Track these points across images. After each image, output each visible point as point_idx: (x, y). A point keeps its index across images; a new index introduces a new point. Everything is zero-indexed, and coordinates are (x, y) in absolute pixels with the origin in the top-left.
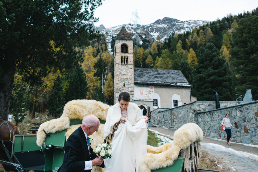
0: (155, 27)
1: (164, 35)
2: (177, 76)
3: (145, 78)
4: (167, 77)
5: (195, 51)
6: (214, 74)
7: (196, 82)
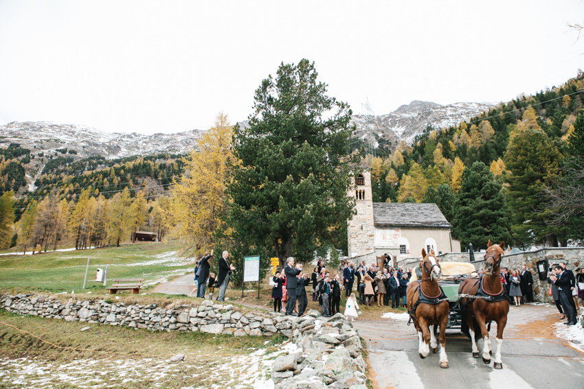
0: (399, 117)
1: (413, 130)
2: (431, 212)
3: (388, 217)
4: (417, 214)
5: (463, 161)
6: (486, 205)
7: (460, 217)
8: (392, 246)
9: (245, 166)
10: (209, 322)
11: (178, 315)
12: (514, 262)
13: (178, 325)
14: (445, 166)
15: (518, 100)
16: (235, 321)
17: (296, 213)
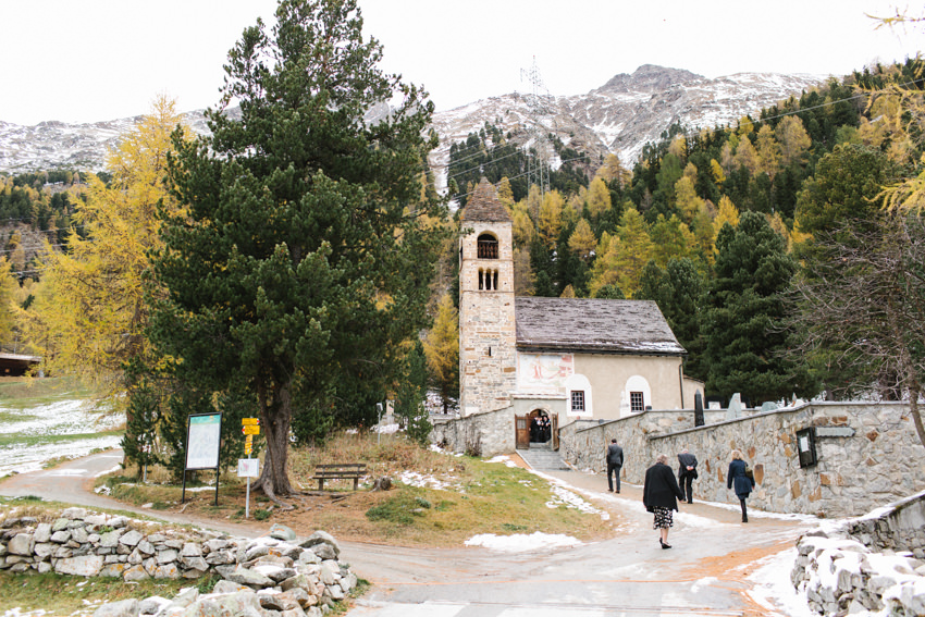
0: (608, 102)
1: (641, 131)
2: (643, 320)
3: (548, 329)
4: (613, 323)
5: (737, 206)
6: (762, 308)
7: (710, 332)
8: (553, 392)
9: (197, 220)
10: (75, 552)
11: (9, 538)
12: (760, 431)
13: (10, 560)
14: (698, 217)
15: (867, 71)
16: (127, 550)
17: (292, 324)
